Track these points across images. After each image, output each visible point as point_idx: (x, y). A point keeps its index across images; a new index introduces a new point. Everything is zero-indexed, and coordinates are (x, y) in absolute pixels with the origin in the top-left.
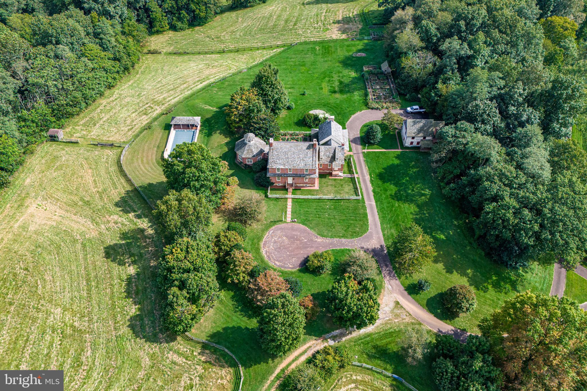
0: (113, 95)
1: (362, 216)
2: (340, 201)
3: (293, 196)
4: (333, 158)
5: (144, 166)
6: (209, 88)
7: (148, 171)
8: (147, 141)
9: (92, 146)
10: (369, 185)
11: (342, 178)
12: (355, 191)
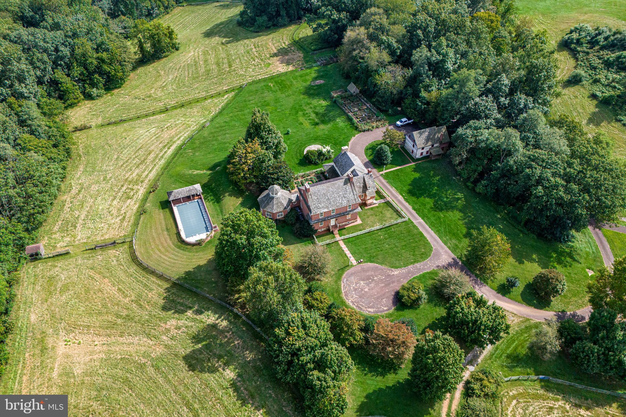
0: (71, 187)
1: (418, 236)
2: (390, 228)
3: (343, 237)
4: (365, 187)
5: (166, 256)
6: (181, 151)
7: (174, 259)
8: (151, 227)
9: (89, 251)
10: (407, 204)
11: (377, 205)
12: (397, 214)
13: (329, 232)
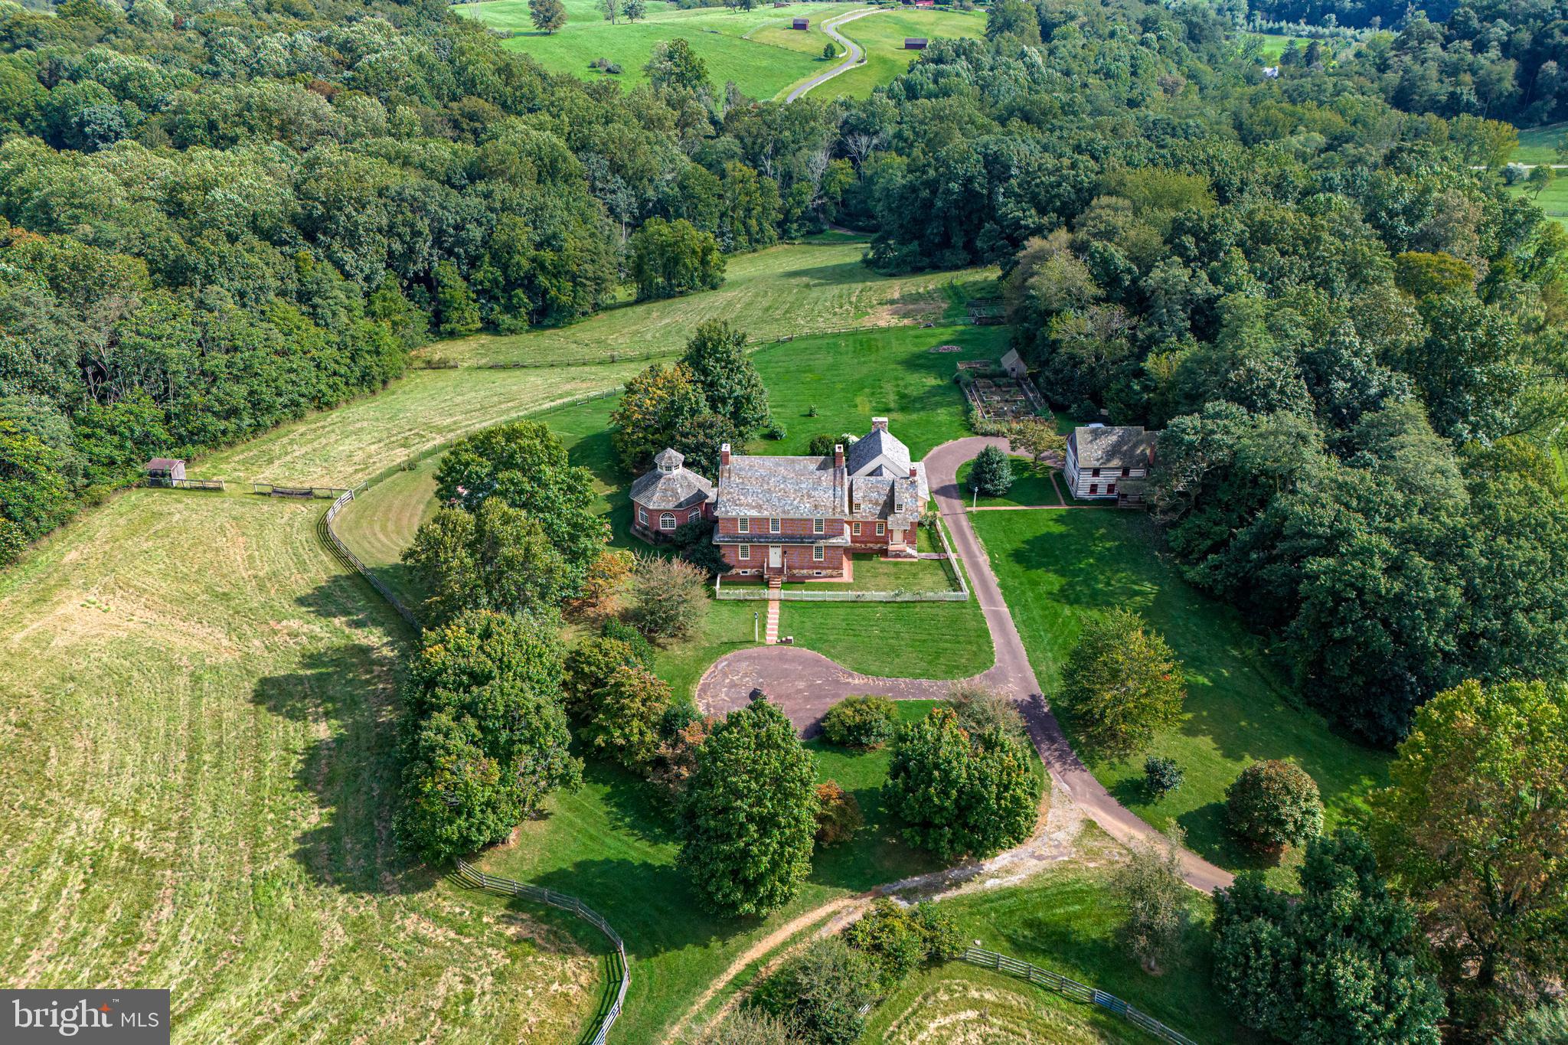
0: (326, 417)
1: (973, 633)
2: (911, 604)
4: (889, 506)
5: (387, 535)
6: (571, 407)
8: (400, 492)
9: (257, 496)
10: (991, 574)
12: (952, 585)
13: (761, 580)
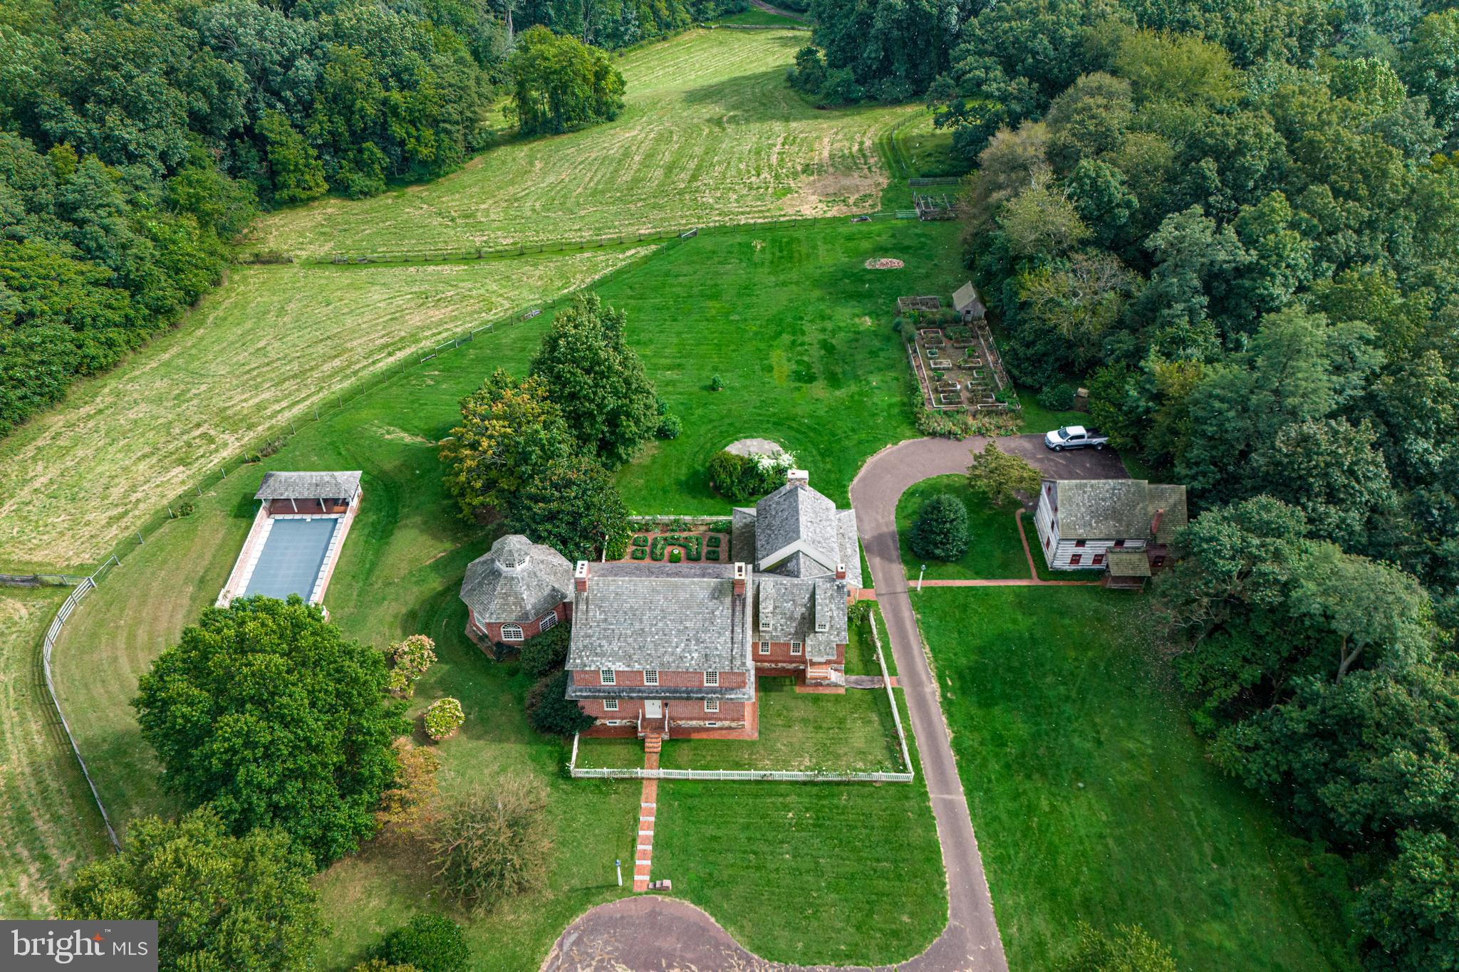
0: (96, 395)
1: (918, 855)
2: (836, 789)
3: (662, 773)
4: (808, 622)
6: (412, 370)
10: (941, 720)
11: (842, 691)
12: (889, 750)
13: (631, 736)
